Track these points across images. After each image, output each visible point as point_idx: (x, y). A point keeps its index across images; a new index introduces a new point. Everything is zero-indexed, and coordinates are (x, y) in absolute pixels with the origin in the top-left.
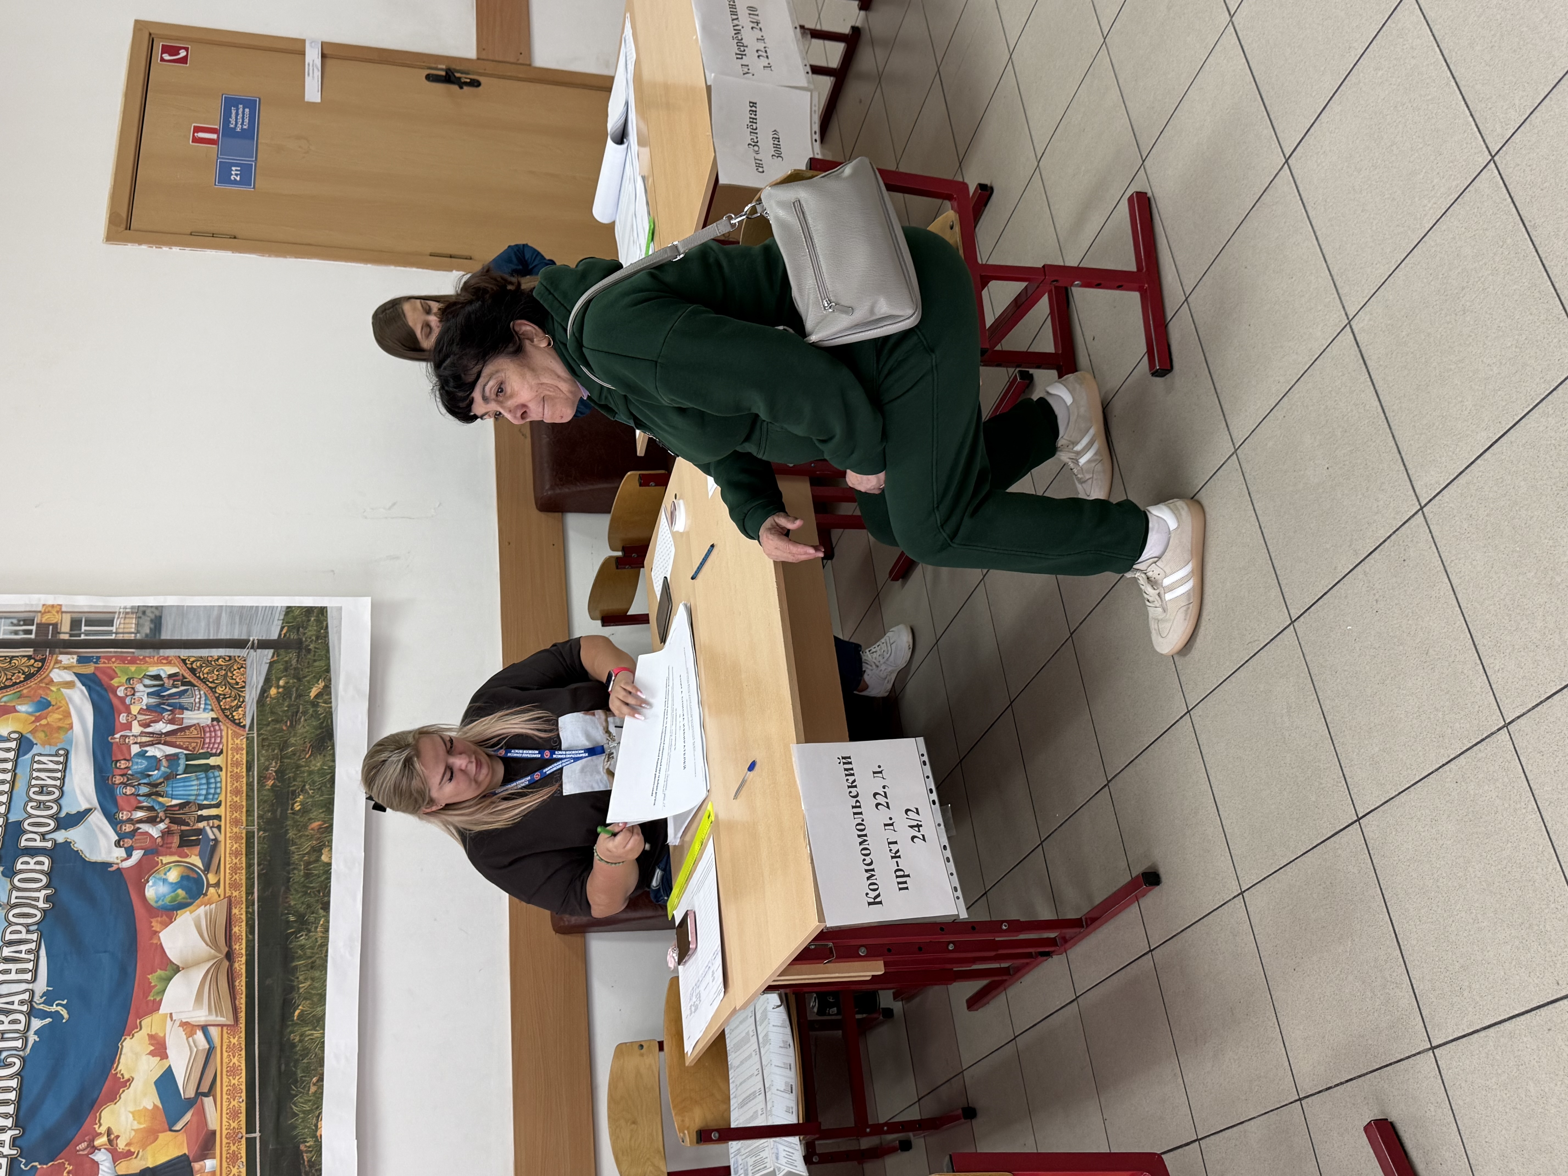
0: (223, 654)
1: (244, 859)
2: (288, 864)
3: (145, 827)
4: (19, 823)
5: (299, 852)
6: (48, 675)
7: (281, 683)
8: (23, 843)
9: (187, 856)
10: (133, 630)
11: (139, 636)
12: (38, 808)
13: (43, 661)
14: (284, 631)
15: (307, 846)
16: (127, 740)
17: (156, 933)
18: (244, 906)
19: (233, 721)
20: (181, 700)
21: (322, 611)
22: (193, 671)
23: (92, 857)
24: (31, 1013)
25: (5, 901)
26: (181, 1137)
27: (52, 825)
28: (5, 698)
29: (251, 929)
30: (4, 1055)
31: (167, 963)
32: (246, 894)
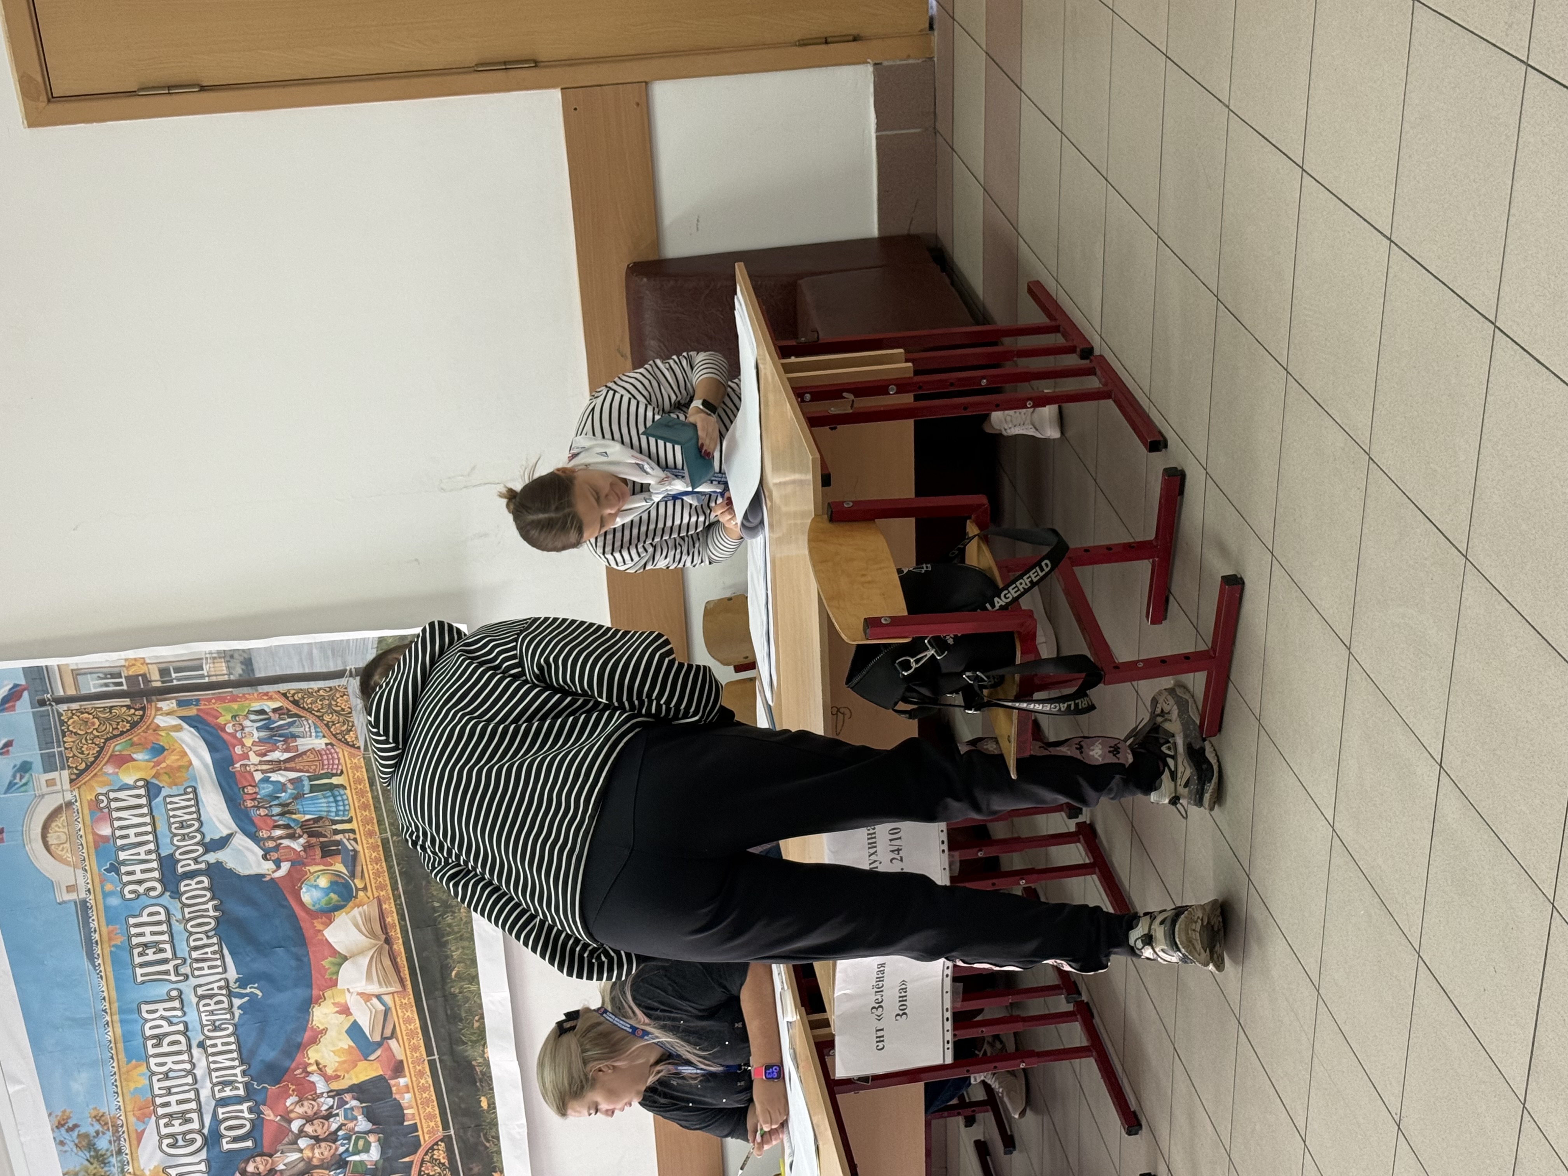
0: (323, 686)
1: (384, 864)
3: (286, 842)
6: (152, 721)
8: (180, 870)
9: (331, 865)
10: (225, 672)
11: (232, 677)
12: (183, 840)
13: (143, 709)
16: (248, 768)
17: (320, 932)
18: (392, 901)
19: (347, 743)
20: (292, 729)
22: (296, 703)
23: (243, 871)
24: (230, 995)
25: (180, 917)
26: (376, 1064)
27: (201, 850)
28: (117, 747)
29: (402, 917)
30: (217, 1023)
31: (334, 952)
32: (393, 890)
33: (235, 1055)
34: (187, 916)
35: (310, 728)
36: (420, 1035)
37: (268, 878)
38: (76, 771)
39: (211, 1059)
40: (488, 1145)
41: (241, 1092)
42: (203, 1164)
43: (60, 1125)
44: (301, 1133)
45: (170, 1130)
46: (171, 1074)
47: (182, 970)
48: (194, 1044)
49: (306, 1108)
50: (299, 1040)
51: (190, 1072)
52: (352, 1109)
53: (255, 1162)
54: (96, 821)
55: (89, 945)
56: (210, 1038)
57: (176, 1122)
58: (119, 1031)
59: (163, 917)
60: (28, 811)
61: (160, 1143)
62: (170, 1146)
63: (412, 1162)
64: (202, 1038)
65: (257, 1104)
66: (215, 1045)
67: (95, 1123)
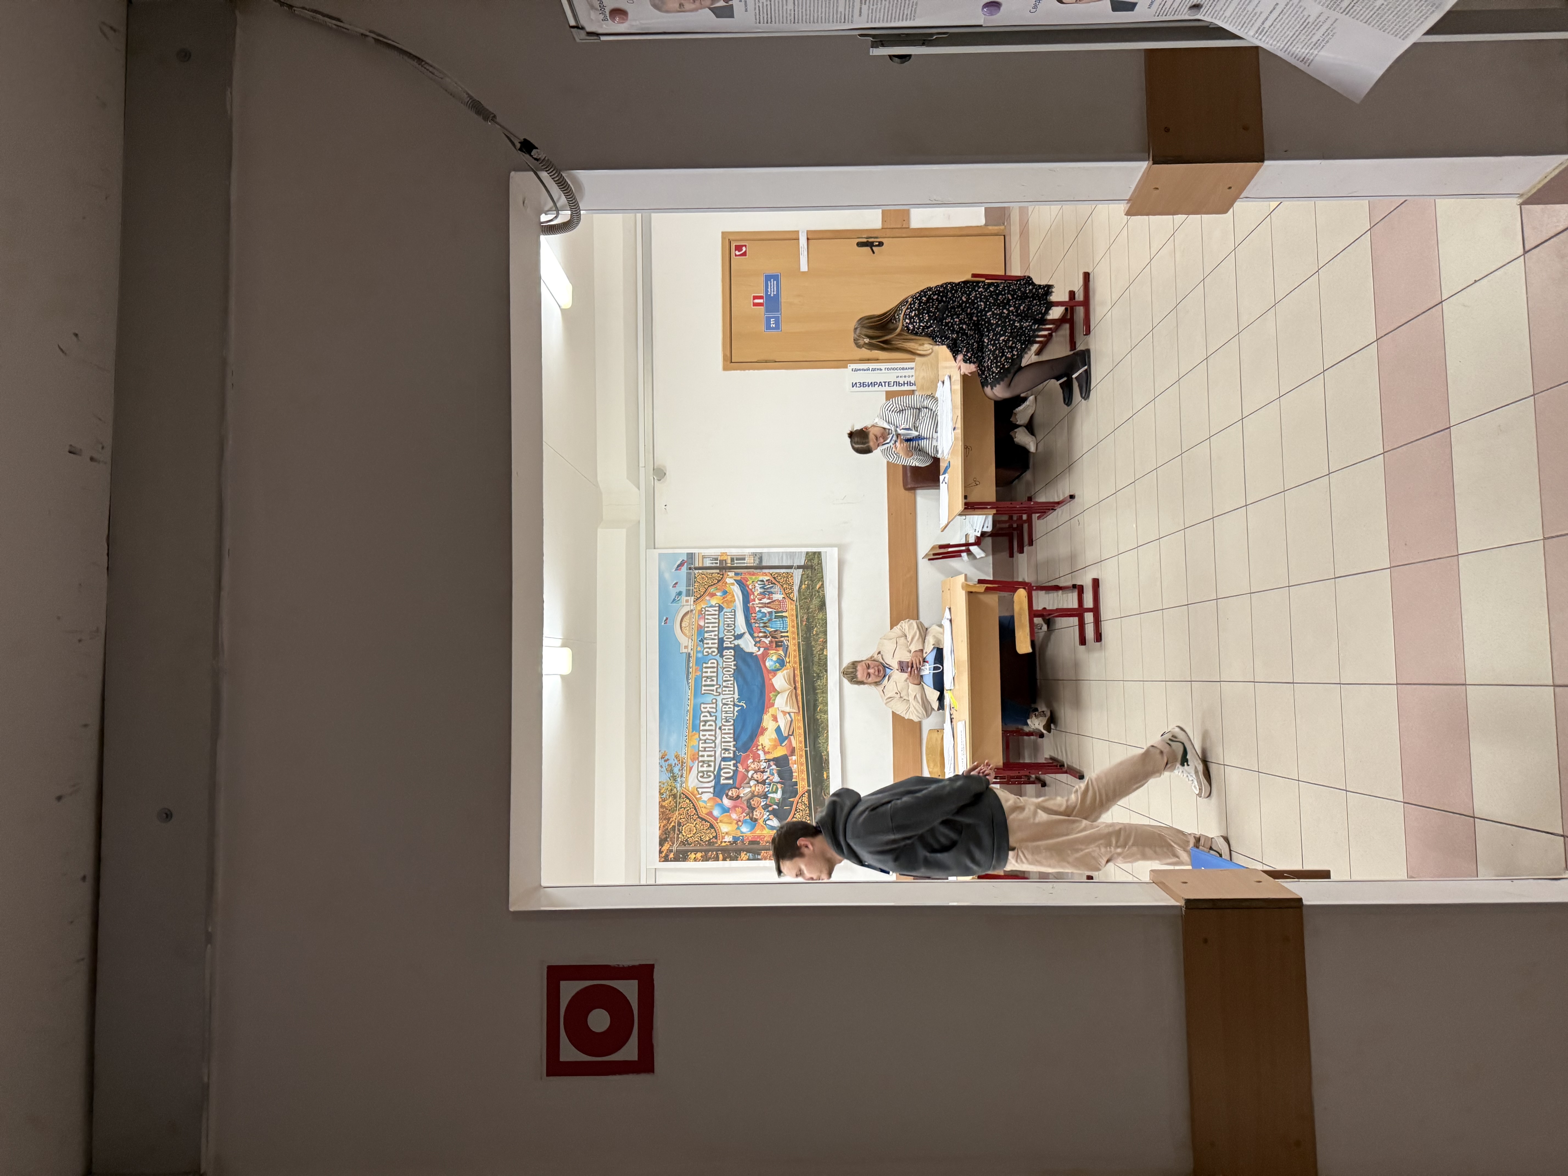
0: (785, 572)
1: (798, 653)
2: (813, 655)
3: (763, 639)
4: (723, 638)
5: (816, 650)
6: (725, 580)
7: (806, 583)
8: (725, 645)
9: (778, 651)
10: (752, 562)
11: (755, 565)
12: (727, 632)
13: (723, 575)
14: (806, 562)
15: (819, 648)
16: (754, 606)
17: (771, 679)
18: (799, 670)
19: (790, 598)
20: (772, 590)
21: (819, 553)
22: (774, 578)
23: (747, 650)
24: (734, 705)
25: (722, 667)
26: (785, 748)
27: (733, 638)
28: (712, 590)
29: (801, 679)
30: (728, 718)
31: (775, 690)
32: (799, 666)
33: (732, 736)
34: (724, 666)
35: (778, 590)
36: (803, 736)
37: (755, 654)
38: (696, 598)
39: (723, 736)
41: (731, 755)
42: (712, 788)
43: (662, 758)
44: (752, 778)
45: (702, 769)
46: (707, 741)
47: (719, 690)
48: (718, 727)
49: (755, 766)
50: (757, 732)
51: (714, 741)
52: (773, 769)
53: (732, 791)
54: (699, 619)
55: (688, 673)
56: (725, 726)
57: (705, 766)
58: (692, 716)
59: (715, 665)
60: (678, 611)
61: (697, 776)
62: (700, 777)
63: (794, 802)
64: (721, 724)
65: (737, 763)
66: (725, 729)
67: (675, 759)
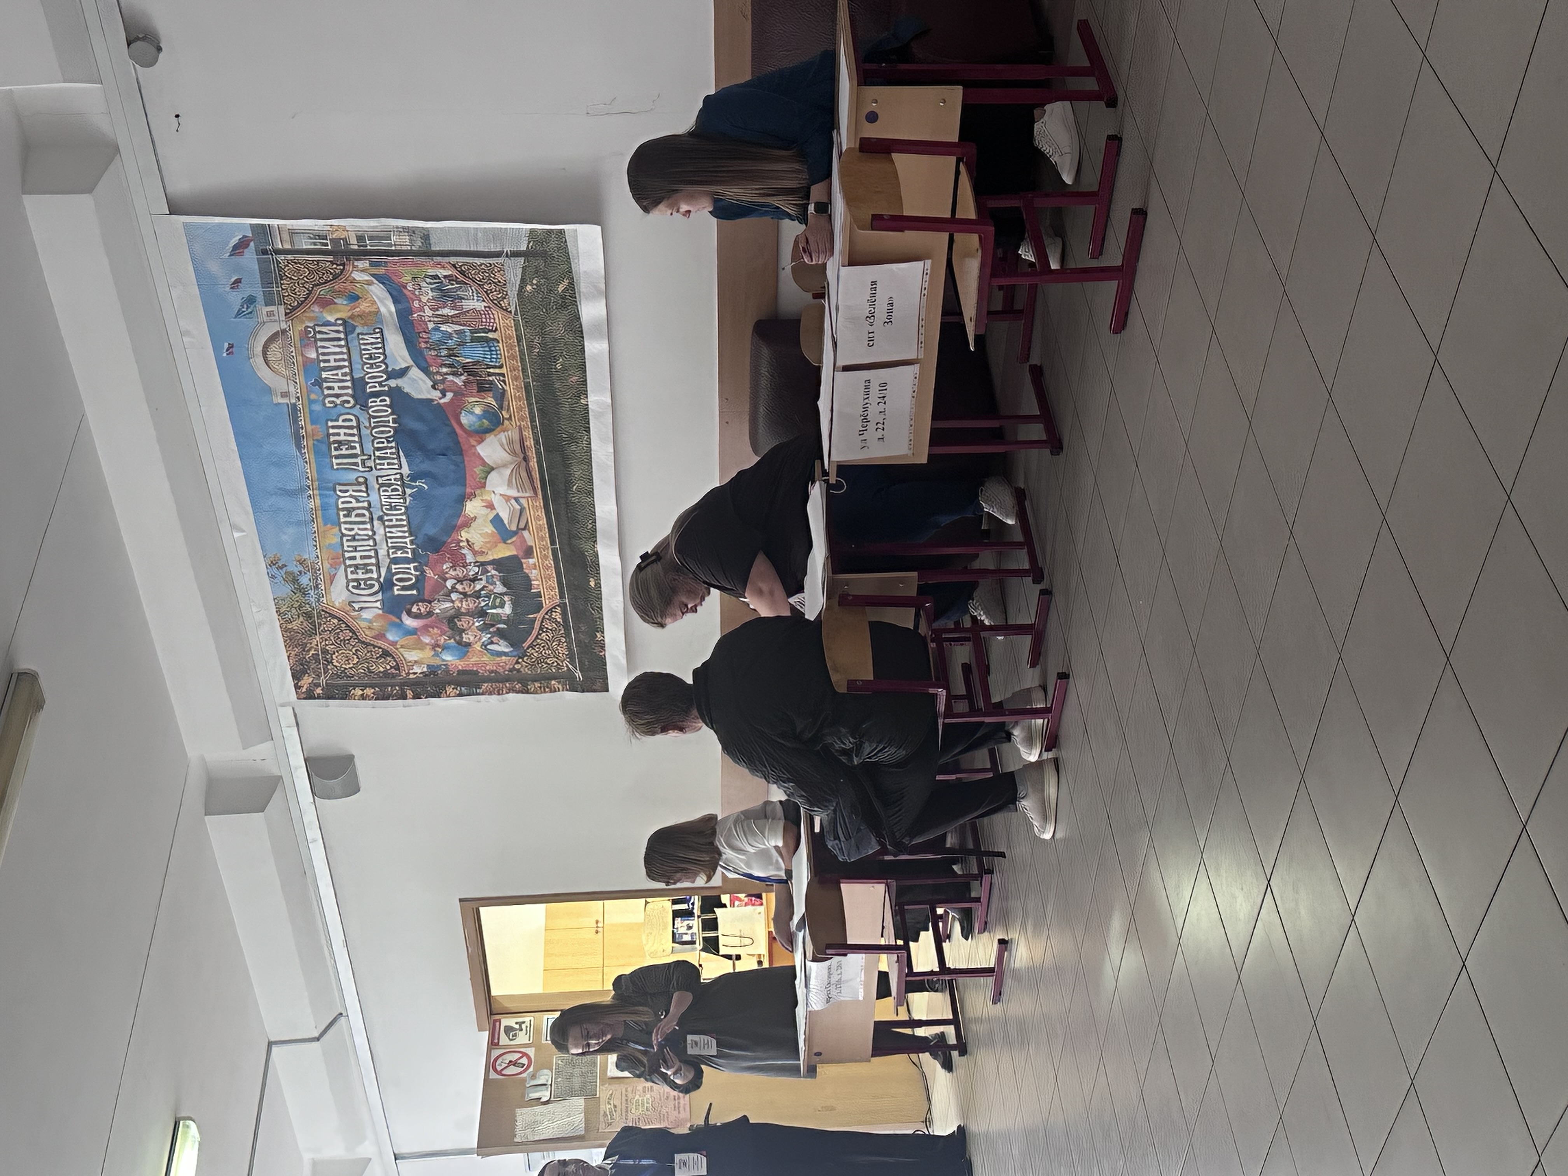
0: (484, 262)
1: (525, 402)
2: (558, 404)
3: (450, 378)
4: (363, 378)
5: (565, 396)
6: (350, 275)
7: (535, 282)
8: (368, 390)
9: (485, 398)
10: (409, 244)
11: (413, 248)
12: (372, 367)
13: (344, 265)
14: (531, 244)
15: (569, 393)
16: (423, 319)
17: (474, 447)
18: (530, 430)
19: (502, 308)
20: (459, 293)
21: (561, 232)
22: (462, 273)
23: (416, 395)
24: (403, 485)
25: (368, 425)
26: (512, 547)
27: (385, 377)
28: (322, 292)
29: (537, 442)
30: (393, 504)
31: (484, 463)
32: (531, 422)
33: (406, 529)
34: (373, 425)
35: (473, 292)
36: (547, 530)
37: (436, 402)
38: (291, 308)
39: (387, 530)
40: (593, 612)
41: (410, 556)
42: (379, 603)
43: (272, 564)
44: (454, 589)
45: (354, 576)
46: (357, 537)
48: (375, 517)
49: (459, 572)
50: (454, 523)
51: (371, 537)
52: (492, 576)
53: (418, 605)
54: (304, 346)
56: (387, 515)
57: (360, 572)
58: (318, 501)
59: (354, 423)
60: (253, 333)
61: (347, 586)
62: (353, 587)
63: (536, 618)
64: (382, 514)
65: (421, 565)
66: (391, 520)
67: (299, 566)
